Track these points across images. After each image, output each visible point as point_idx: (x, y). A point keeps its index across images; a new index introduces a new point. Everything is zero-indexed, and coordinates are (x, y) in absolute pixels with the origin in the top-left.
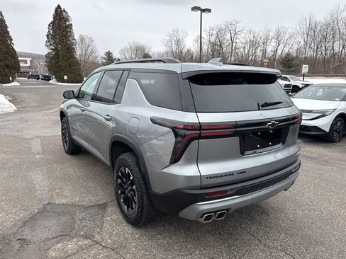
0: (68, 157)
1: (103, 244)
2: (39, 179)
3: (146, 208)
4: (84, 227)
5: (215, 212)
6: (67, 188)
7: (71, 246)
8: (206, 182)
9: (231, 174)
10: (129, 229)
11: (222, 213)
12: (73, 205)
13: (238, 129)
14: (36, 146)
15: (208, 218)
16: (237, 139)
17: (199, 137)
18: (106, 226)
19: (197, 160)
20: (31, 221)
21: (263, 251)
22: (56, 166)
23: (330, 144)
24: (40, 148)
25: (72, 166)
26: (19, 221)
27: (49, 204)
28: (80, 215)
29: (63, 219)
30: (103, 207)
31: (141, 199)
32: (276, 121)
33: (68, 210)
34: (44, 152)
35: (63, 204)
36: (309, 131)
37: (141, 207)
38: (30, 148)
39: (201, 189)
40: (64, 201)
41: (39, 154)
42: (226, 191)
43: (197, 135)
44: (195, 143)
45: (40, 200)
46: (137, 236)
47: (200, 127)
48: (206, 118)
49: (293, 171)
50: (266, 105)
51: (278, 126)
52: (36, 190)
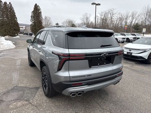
0: (30, 67)
1: (32, 104)
2: (16, 76)
3: (51, 89)
4: (27, 96)
5: (77, 92)
6: (25, 80)
7: (19, 104)
8: (72, 79)
9: (84, 76)
10: (45, 98)
11: (80, 93)
12: (26, 87)
13: (87, 57)
14: (18, 62)
15: (73, 95)
16: (87, 61)
17: (69, 60)
18: (36, 96)
19: (69, 69)
20: (7, 93)
21: (100, 111)
22: (24, 71)
24: (20, 63)
25: (30, 72)
26: (2, 93)
27: (16, 86)
28: (27, 91)
29: (20, 93)
30: (37, 88)
31: (49, 85)
32: (107, 53)
33: (23, 89)
34: (21, 65)
35: (22, 87)
36: (139, 59)
37: (49, 89)
38: (16, 63)
39: (70, 82)
40: (22, 85)
41: (19, 66)
42: (82, 83)
43: (68, 59)
44: (67, 62)
45: (13, 84)
46: (47, 101)
47: (69, 55)
49: (117, 76)
50: (103, 46)
51: (108, 56)
52: (13, 81)
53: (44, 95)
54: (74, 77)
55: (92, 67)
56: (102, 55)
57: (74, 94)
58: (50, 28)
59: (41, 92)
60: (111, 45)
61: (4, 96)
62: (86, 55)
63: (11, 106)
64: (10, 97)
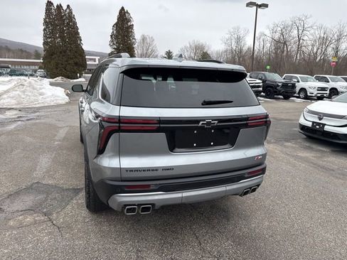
1: (54, 222)
2: (45, 161)
4: (50, 205)
5: (139, 205)
6: (60, 171)
7: (29, 219)
8: (126, 175)
9: (155, 169)
11: (146, 208)
12: (55, 186)
13: (161, 125)
14: (62, 133)
15: (129, 210)
16: (163, 135)
17: (119, 130)
18: (69, 207)
19: (120, 152)
24: (64, 136)
27: (38, 183)
28: (54, 195)
29: (41, 197)
30: (76, 191)
32: (214, 120)
33: (47, 190)
35: (48, 185)
38: (55, 135)
40: (51, 182)
42: (149, 186)
43: (117, 128)
46: (87, 220)
48: (128, 112)
49: (246, 176)
50: (207, 104)
51: (217, 126)
52: (35, 170)
54: (131, 170)
55: (177, 150)
56: (200, 124)
57: (129, 208)
59: (81, 198)
60: (231, 102)
61: (8, 201)
62: (160, 121)
63: (11, 223)
64: (18, 205)
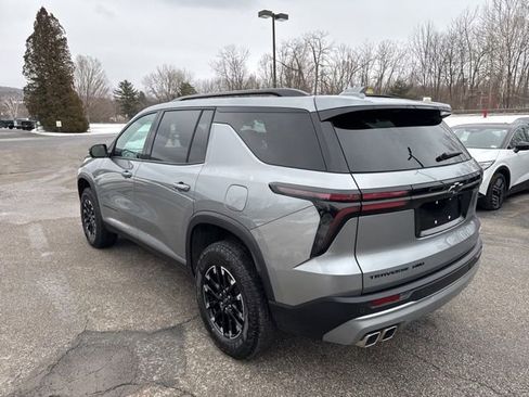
0: (96, 252)
1: (195, 394)
3: (262, 330)
4: (156, 367)
5: (381, 330)
6: (108, 304)
8: (370, 284)
9: (404, 268)
10: (230, 366)
11: (390, 331)
12: (127, 332)
13: (414, 197)
14: (37, 236)
16: (411, 213)
17: (360, 212)
18: (192, 362)
19: (356, 250)
21: (446, 383)
22: (80, 268)
23: (488, 213)
24: (45, 240)
25: (107, 268)
26: (41, 365)
27: (85, 332)
28: (142, 349)
29: (117, 357)
30: (178, 331)
32: (460, 182)
33: (118, 342)
34: (52, 246)
35: (110, 332)
37: (254, 328)
38: (27, 242)
39: (363, 294)
40: (110, 326)
41: (46, 250)
42: (398, 296)
43: (357, 209)
44: (352, 222)
45: (68, 327)
46: (247, 376)
47: (361, 196)
48: (367, 182)
52: (56, 312)
53: (218, 353)
54: (377, 275)
55: (423, 233)
56: (449, 190)
58: (212, 99)
60: (458, 154)
61: (58, 379)
62: (413, 191)
